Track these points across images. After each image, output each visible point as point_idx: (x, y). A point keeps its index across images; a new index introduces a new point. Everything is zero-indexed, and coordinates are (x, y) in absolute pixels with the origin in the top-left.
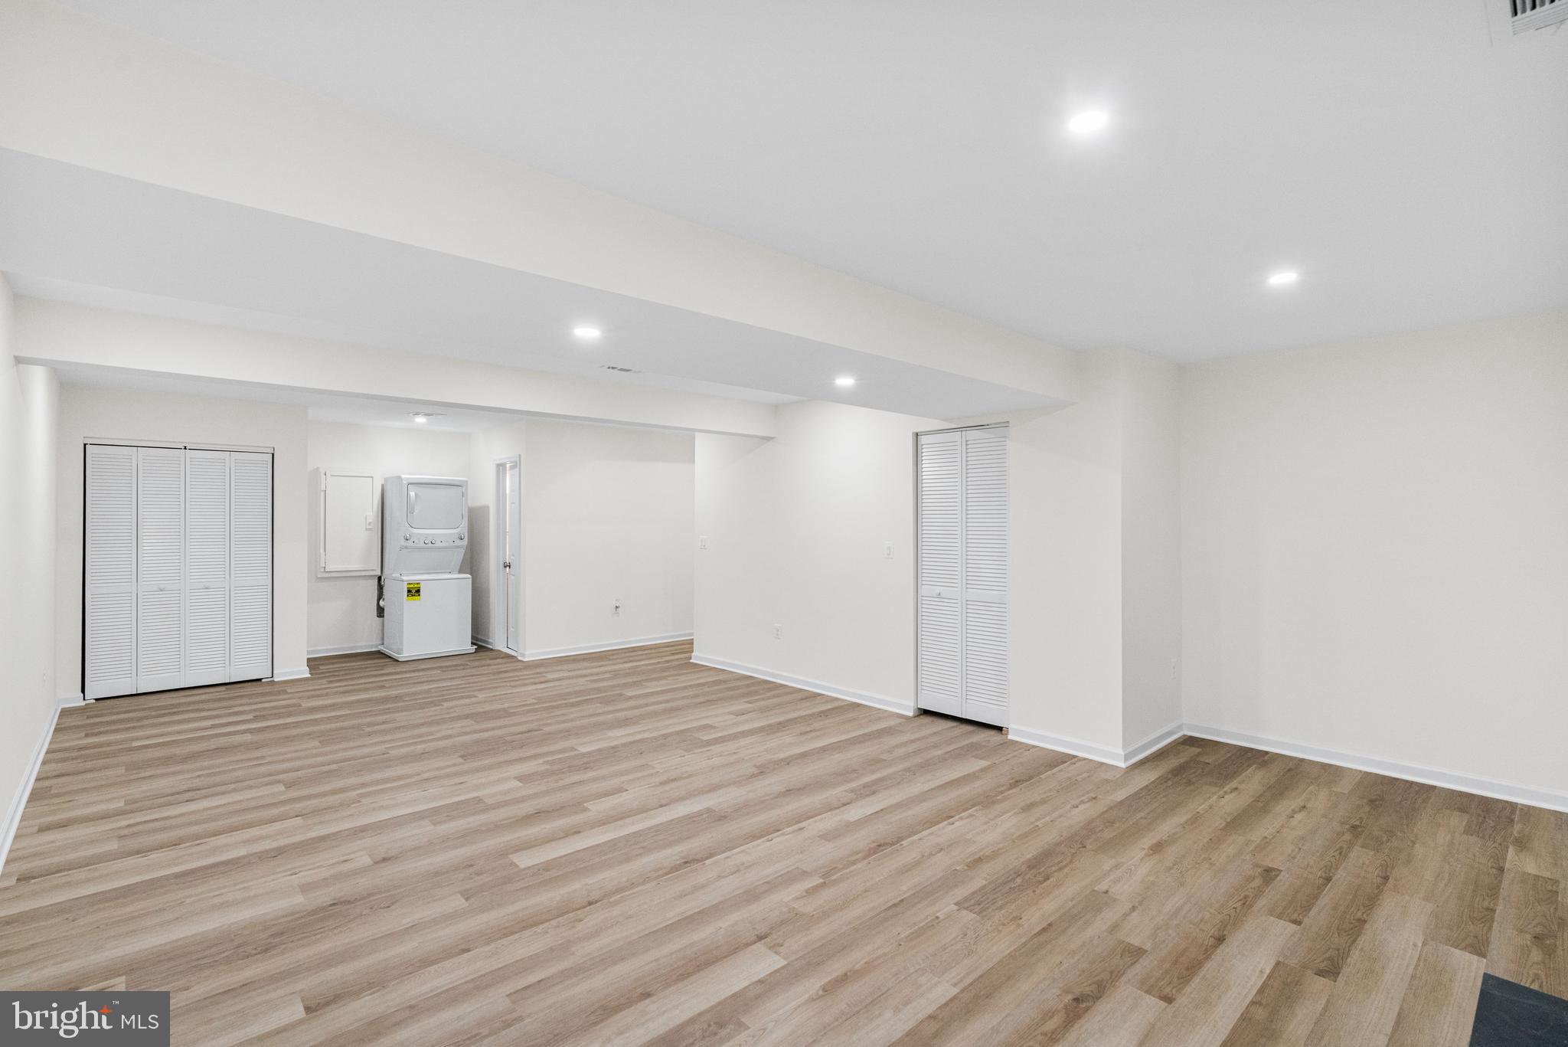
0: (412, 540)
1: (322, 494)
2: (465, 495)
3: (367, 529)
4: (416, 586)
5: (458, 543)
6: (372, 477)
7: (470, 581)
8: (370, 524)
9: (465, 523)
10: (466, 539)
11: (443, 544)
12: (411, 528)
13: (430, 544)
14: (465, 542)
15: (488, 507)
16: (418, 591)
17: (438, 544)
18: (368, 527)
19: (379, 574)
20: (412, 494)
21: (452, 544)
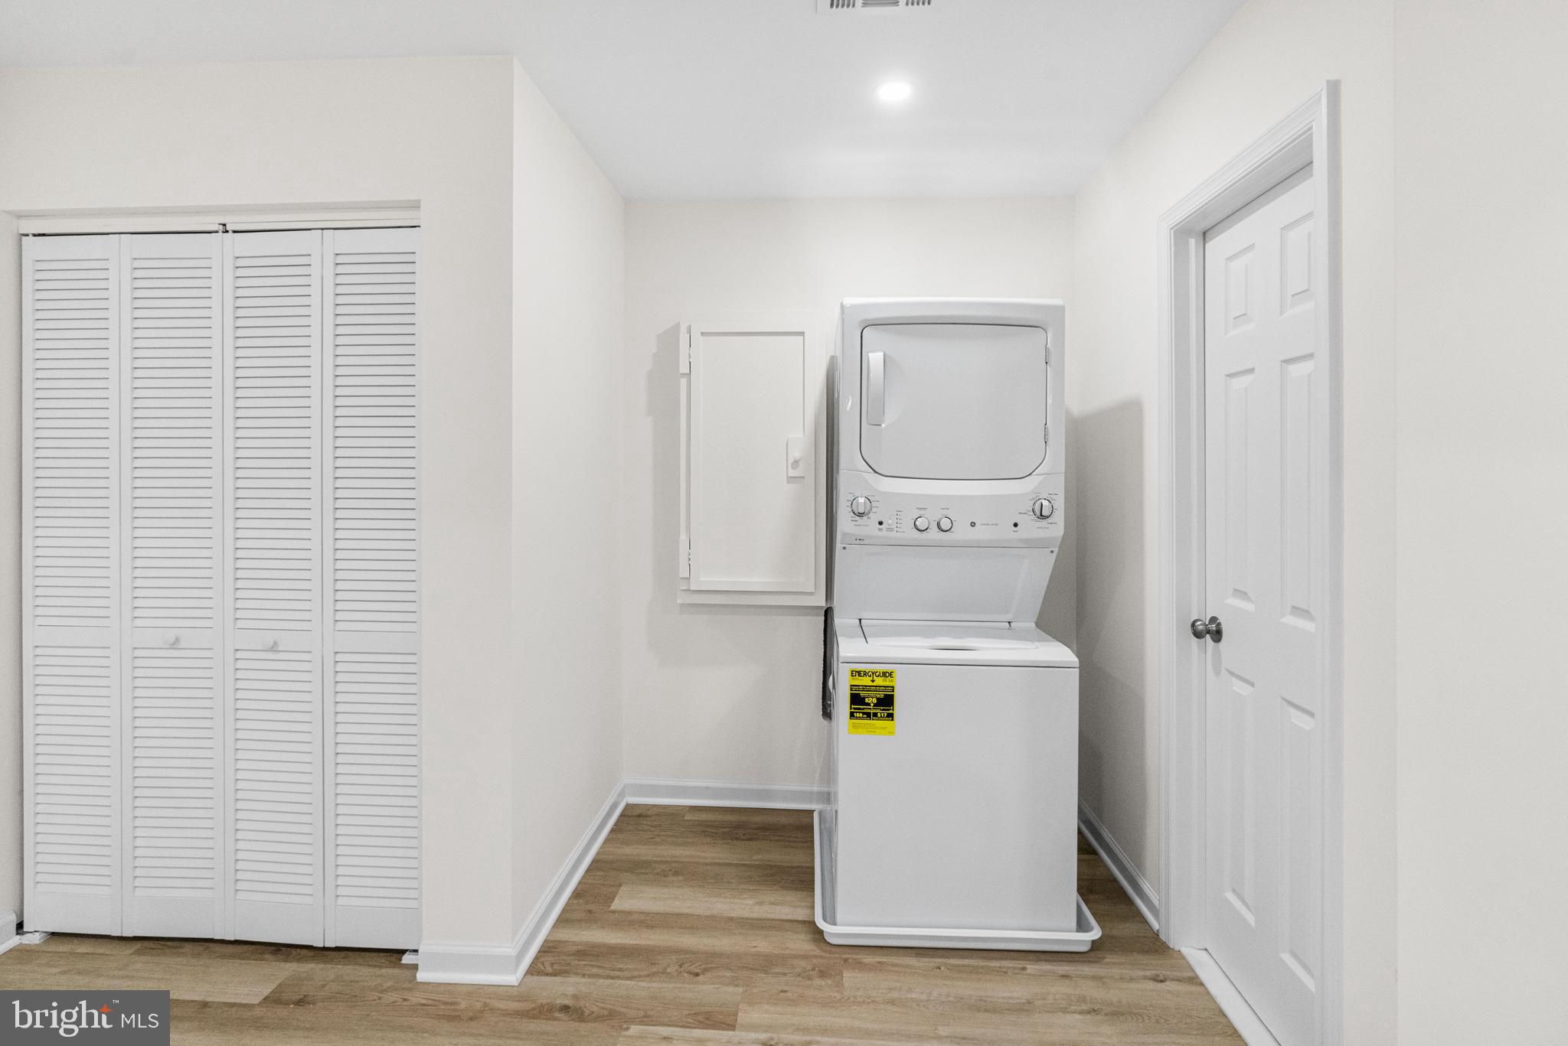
0: (874, 518)
1: (683, 381)
2: (1053, 360)
3: (791, 479)
4: (879, 681)
5: (1031, 529)
6: (802, 334)
7: (1072, 681)
8: (796, 463)
9: (1056, 460)
10: (1059, 517)
11: (978, 534)
12: (871, 477)
13: (934, 534)
14: (1056, 529)
15: (1130, 412)
16: (887, 701)
17: (962, 533)
18: (792, 473)
19: (823, 603)
20: (875, 358)
21: (1010, 534)
